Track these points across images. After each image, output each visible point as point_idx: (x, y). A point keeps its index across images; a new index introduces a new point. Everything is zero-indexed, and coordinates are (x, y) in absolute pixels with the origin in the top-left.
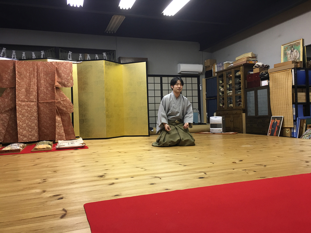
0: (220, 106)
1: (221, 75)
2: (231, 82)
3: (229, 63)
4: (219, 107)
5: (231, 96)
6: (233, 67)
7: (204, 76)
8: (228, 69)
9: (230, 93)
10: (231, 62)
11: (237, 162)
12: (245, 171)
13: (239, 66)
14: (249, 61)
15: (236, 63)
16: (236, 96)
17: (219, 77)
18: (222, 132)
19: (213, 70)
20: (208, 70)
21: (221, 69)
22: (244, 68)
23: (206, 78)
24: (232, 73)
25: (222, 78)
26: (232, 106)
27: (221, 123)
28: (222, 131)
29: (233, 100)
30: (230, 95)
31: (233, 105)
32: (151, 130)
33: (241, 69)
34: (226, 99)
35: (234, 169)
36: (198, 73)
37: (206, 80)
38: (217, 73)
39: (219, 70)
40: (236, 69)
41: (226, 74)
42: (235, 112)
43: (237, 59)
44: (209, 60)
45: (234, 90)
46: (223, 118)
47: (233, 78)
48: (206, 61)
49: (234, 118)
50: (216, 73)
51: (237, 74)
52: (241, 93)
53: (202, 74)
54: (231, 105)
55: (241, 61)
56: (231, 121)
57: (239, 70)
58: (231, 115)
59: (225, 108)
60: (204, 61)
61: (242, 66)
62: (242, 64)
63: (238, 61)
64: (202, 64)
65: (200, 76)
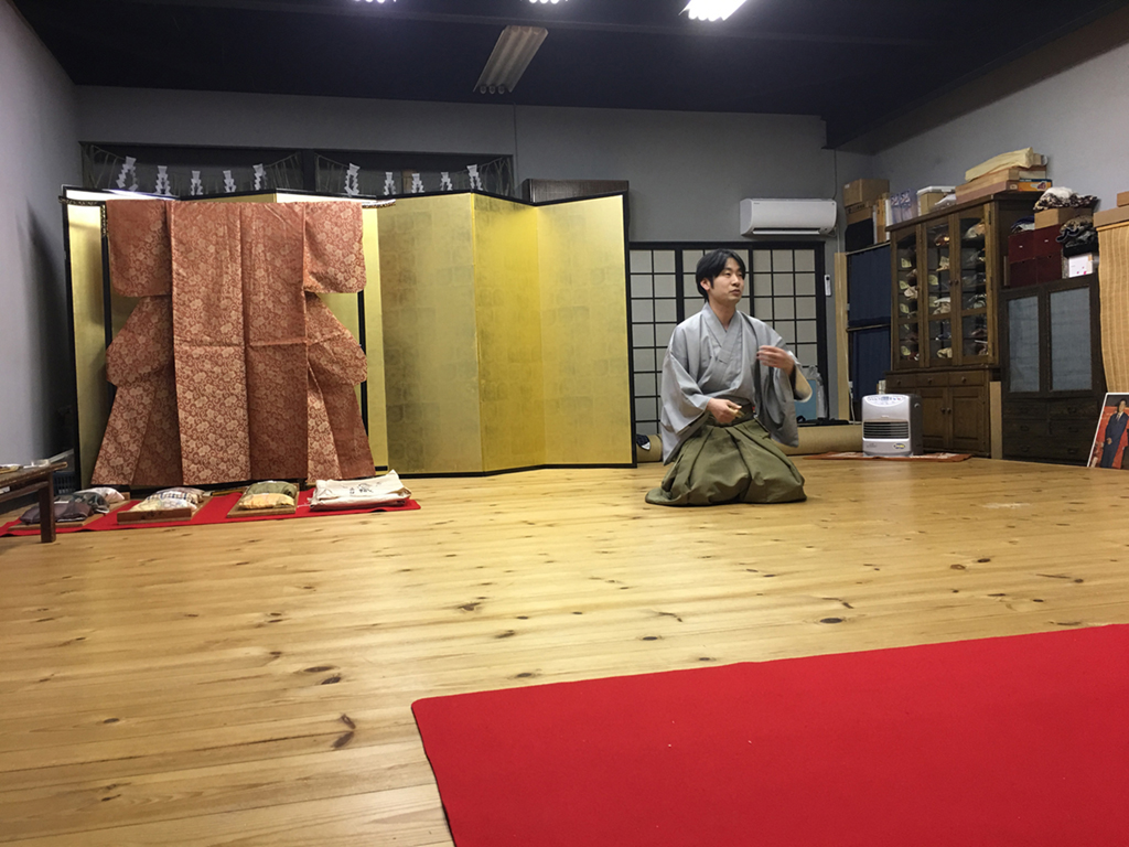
0: (902, 357)
1: (906, 236)
2: (944, 265)
3: (939, 192)
4: (898, 361)
5: (947, 317)
6: (956, 206)
7: (840, 243)
8: (935, 215)
9: (943, 305)
10: (949, 189)
11: (969, 563)
12: (1000, 598)
13: (978, 204)
14: (1017, 182)
15: (968, 191)
16: (963, 318)
17: (899, 247)
18: (910, 453)
19: (875, 220)
20: (857, 218)
21: (909, 216)
22: (1000, 209)
23: (846, 250)
24: (951, 230)
25: (913, 249)
26: (950, 356)
27: (906, 418)
28: (908, 449)
29: (955, 333)
30: (940, 314)
31: (953, 351)
32: (640, 446)
33: (987, 214)
34: (927, 328)
35: (956, 591)
36: (817, 233)
37: (848, 256)
38: (891, 229)
39: (899, 221)
40: (967, 213)
41: (928, 234)
42: (959, 377)
43: (970, 175)
44: (861, 181)
45: (959, 292)
46: (912, 402)
47: (955, 248)
48: (847, 186)
49: (957, 400)
50: (887, 229)
51: (972, 233)
52: (987, 304)
53: (832, 234)
54: (944, 351)
55: (986, 185)
57: (977, 216)
58: (945, 389)
59: (922, 365)
60: (843, 188)
61: (990, 201)
62: (989, 196)
63: (976, 182)
64: (834, 199)
65: (824, 243)
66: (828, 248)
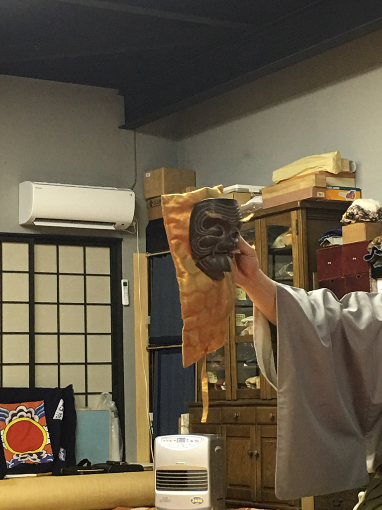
3: (246, 192)
6: (262, 210)
7: (140, 242)
10: (256, 189)
13: (285, 211)
14: (324, 189)
15: (275, 194)
18: (209, 509)
22: (308, 218)
23: (148, 251)
26: (258, 387)
27: (206, 465)
28: (207, 504)
30: (248, 335)
31: (261, 381)
33: (294, 223)
34: (234, 350)
36: (112, 228)
37: (149, 258)
40: (274, 220)
42: (267, 413)
43: (277, 176)
44: (163, 170)
47: (262, 259)
48: (148, 175)
51: (281, 242)
53: (130, 230)
54: (252, 380)
55: (292, 189)
56: (251, 455)
57: (284, 224)
58: (253, 428)
59: (229, 396)
60: (143, 176)
61: (296, 209)
62: (297, 201)
63: (282, 184)
64: (132, 189)
65: (121, 240)
66: (125, 247)
